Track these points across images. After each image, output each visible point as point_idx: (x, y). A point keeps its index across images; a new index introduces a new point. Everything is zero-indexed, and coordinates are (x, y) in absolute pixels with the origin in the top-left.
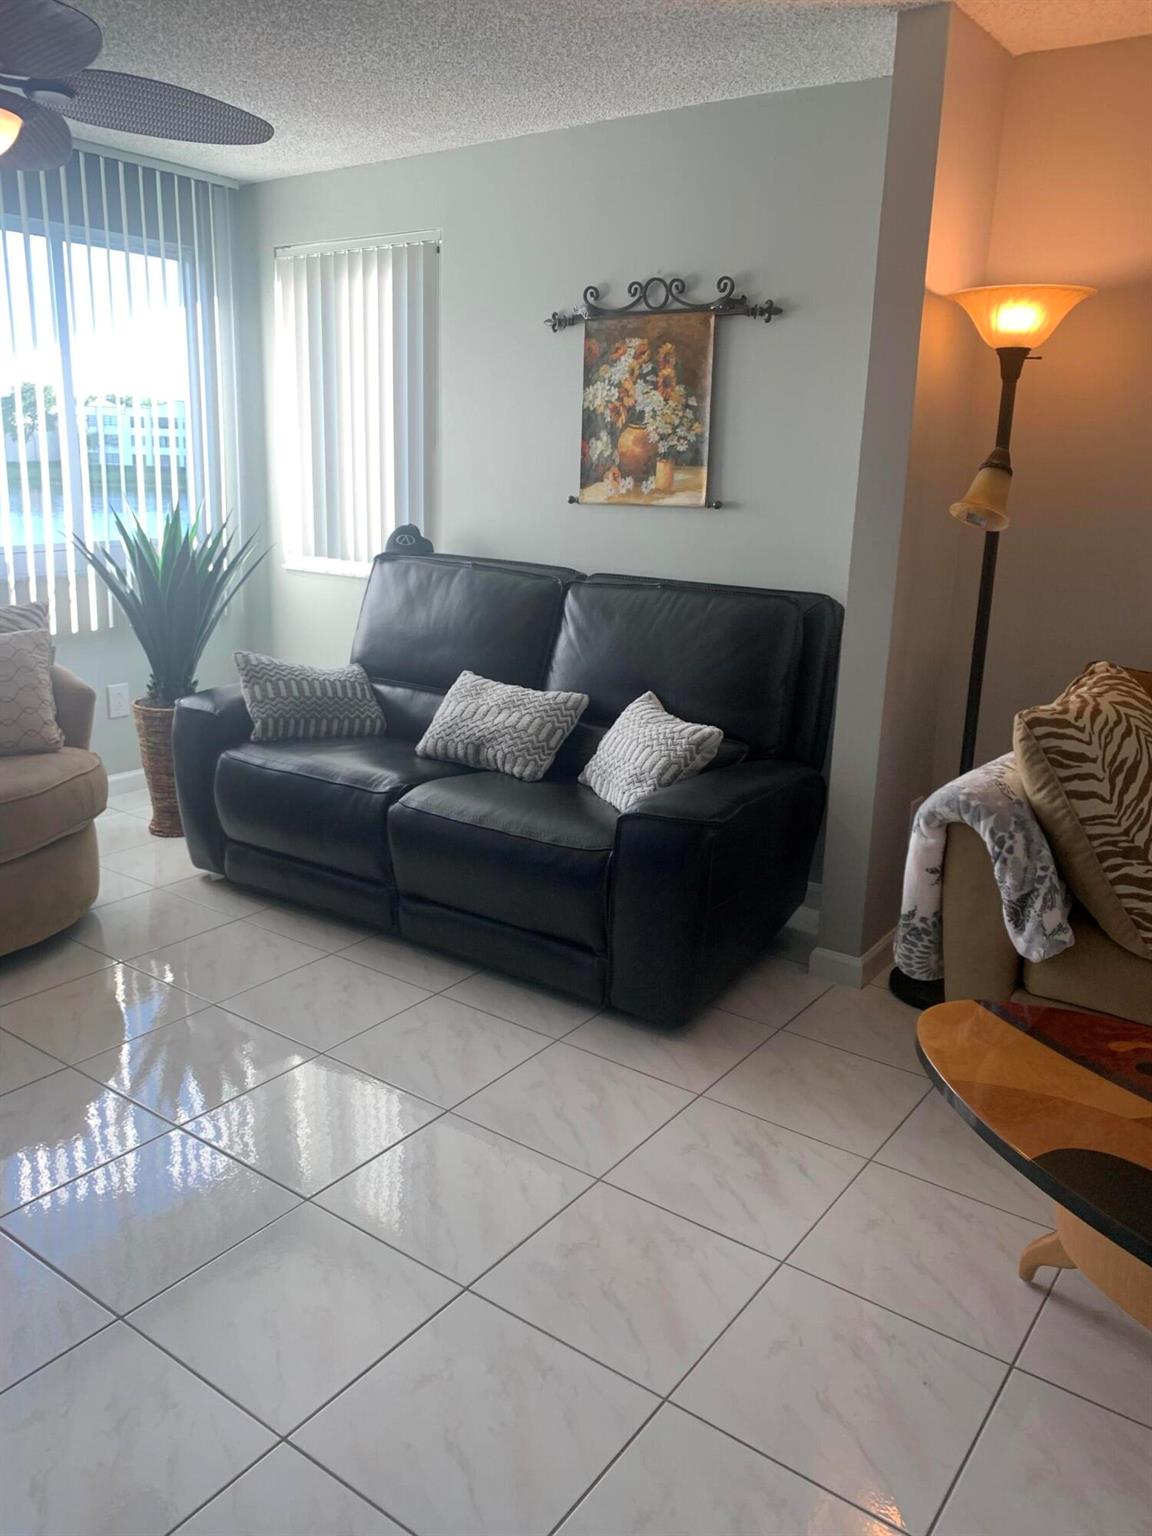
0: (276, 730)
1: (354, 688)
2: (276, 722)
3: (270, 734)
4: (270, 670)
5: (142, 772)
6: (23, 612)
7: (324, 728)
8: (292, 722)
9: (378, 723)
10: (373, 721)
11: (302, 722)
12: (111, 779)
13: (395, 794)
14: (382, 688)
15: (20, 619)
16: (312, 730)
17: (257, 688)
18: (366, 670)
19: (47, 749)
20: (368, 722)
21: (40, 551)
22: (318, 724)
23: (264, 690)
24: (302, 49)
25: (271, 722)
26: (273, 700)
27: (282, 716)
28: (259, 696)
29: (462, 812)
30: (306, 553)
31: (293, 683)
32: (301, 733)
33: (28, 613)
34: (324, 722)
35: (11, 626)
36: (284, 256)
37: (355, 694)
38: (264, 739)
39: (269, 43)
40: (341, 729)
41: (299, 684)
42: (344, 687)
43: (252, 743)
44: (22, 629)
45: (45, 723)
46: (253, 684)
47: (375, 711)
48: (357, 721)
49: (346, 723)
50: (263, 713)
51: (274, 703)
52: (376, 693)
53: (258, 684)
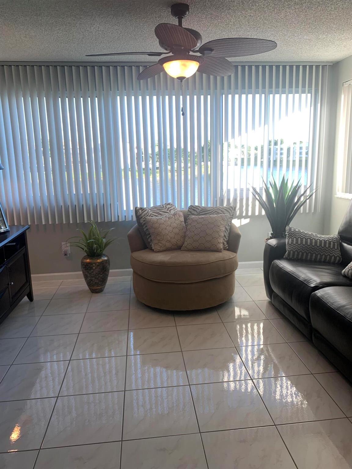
0: (293, 255)
1: (334, 245)
2: (294, 252)
3: (291, 256)
4: (297, 234)
6: (226, 209)
7: (314, 257)
8: (301, 253)
9: (338, 258)
10: (335, 258)
11: (305, 254)
12: (239, 263)
14: (345, 245)
15: (224, 211)
16: (309, 257)
17: (290, 239)
18: (340, 237)
19: (218, 251)
20: (333, 258)
22: (311, 256)
23: (293, 241)
25: (292, 252)
26: (295, 244)
27: (297, 251)
28: (290, 242)
30: (342, 192)
31: (304, 239)
32: (304, 258)
33: (228, 209)
34: (314, 255)
35: (221, 213)
37: (329, 246)
40: (321, 258)
41: (306, 240)
42: (330, 243)
43: (284, 259)
44: (224, 214)
45: (219, 243)
46: (289, 239)
47: (338, 253)
48: (328, 257)
49: (324, 256)
50: (289, 249)
51: (294, 246)
52: (342, 247)
53: (291, 238)
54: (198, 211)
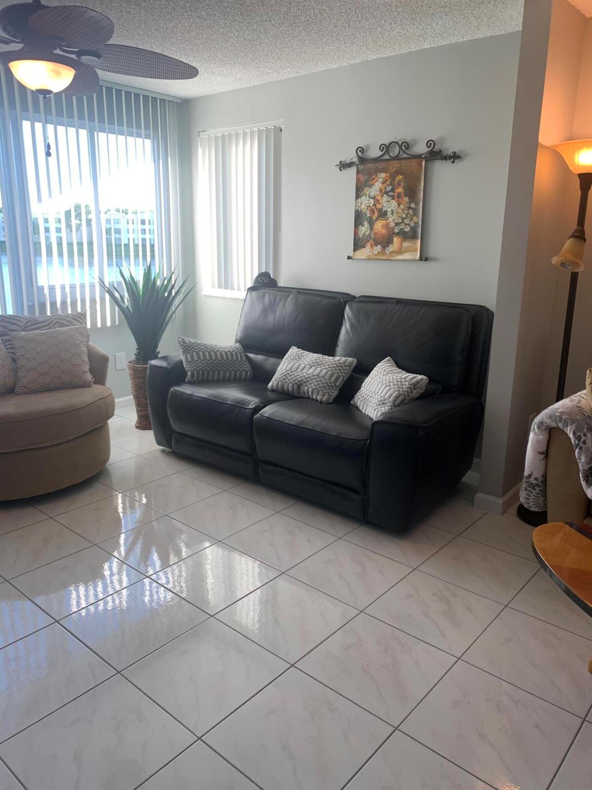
0: (198, 376)
1: (237, 355)
2: (198, 372)
3: (195, 378)
4: (196, 346)
5: (132, 397)
6: (74, 317)
7: (222, 376)
8: (206, 372)
9: (249, 373)
10: (246, 372)
11: (211, 372)
12: (116, 400)
13: (257, 409)
14: (251, 355)
15: (73, 320)
16: (216, 376)
17: (189, 355)
18: (243, 346)
19: (86, 385)
20: (244, 373)
21: (82, 286)
22: (219, 374)
23: (192, 356)
24: (213, 30)
25: (195, 372)
26: (197, 361)
27: (201, 369)
28: (190, 360)
29: (291, 419)
30: (213, 287)
31: (207, 353)
32: (210, 378)
33: (76, 317)
34: (222, 372)
35: (68, 324)
36: (204, 136)
37: (237, 358)
38: (192, 381)
39: (196, 28)
40: (230, 376)
41: (209, 353)
42: (232, 355)
43: (186, 383)
44: (73, 325)
45: (84, 372)
46: (187, 354)
47: (247, 367)
48: (238, 372)
49: (233, 373)
50: (192, 368)
51: (197, 363)
52: (248, 357)
53: (190, 353)
54: (21, 324)
